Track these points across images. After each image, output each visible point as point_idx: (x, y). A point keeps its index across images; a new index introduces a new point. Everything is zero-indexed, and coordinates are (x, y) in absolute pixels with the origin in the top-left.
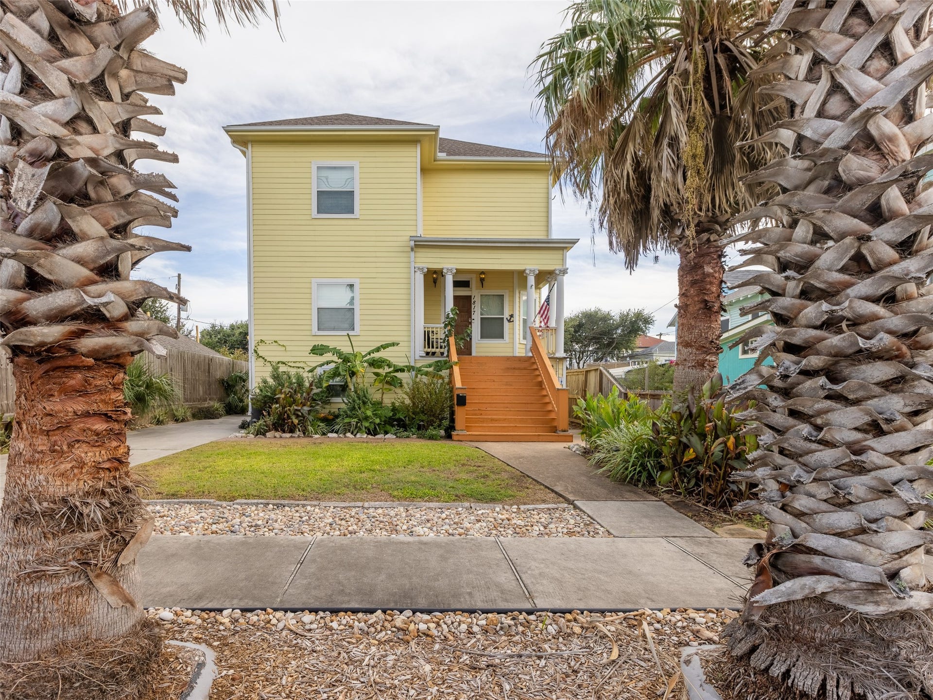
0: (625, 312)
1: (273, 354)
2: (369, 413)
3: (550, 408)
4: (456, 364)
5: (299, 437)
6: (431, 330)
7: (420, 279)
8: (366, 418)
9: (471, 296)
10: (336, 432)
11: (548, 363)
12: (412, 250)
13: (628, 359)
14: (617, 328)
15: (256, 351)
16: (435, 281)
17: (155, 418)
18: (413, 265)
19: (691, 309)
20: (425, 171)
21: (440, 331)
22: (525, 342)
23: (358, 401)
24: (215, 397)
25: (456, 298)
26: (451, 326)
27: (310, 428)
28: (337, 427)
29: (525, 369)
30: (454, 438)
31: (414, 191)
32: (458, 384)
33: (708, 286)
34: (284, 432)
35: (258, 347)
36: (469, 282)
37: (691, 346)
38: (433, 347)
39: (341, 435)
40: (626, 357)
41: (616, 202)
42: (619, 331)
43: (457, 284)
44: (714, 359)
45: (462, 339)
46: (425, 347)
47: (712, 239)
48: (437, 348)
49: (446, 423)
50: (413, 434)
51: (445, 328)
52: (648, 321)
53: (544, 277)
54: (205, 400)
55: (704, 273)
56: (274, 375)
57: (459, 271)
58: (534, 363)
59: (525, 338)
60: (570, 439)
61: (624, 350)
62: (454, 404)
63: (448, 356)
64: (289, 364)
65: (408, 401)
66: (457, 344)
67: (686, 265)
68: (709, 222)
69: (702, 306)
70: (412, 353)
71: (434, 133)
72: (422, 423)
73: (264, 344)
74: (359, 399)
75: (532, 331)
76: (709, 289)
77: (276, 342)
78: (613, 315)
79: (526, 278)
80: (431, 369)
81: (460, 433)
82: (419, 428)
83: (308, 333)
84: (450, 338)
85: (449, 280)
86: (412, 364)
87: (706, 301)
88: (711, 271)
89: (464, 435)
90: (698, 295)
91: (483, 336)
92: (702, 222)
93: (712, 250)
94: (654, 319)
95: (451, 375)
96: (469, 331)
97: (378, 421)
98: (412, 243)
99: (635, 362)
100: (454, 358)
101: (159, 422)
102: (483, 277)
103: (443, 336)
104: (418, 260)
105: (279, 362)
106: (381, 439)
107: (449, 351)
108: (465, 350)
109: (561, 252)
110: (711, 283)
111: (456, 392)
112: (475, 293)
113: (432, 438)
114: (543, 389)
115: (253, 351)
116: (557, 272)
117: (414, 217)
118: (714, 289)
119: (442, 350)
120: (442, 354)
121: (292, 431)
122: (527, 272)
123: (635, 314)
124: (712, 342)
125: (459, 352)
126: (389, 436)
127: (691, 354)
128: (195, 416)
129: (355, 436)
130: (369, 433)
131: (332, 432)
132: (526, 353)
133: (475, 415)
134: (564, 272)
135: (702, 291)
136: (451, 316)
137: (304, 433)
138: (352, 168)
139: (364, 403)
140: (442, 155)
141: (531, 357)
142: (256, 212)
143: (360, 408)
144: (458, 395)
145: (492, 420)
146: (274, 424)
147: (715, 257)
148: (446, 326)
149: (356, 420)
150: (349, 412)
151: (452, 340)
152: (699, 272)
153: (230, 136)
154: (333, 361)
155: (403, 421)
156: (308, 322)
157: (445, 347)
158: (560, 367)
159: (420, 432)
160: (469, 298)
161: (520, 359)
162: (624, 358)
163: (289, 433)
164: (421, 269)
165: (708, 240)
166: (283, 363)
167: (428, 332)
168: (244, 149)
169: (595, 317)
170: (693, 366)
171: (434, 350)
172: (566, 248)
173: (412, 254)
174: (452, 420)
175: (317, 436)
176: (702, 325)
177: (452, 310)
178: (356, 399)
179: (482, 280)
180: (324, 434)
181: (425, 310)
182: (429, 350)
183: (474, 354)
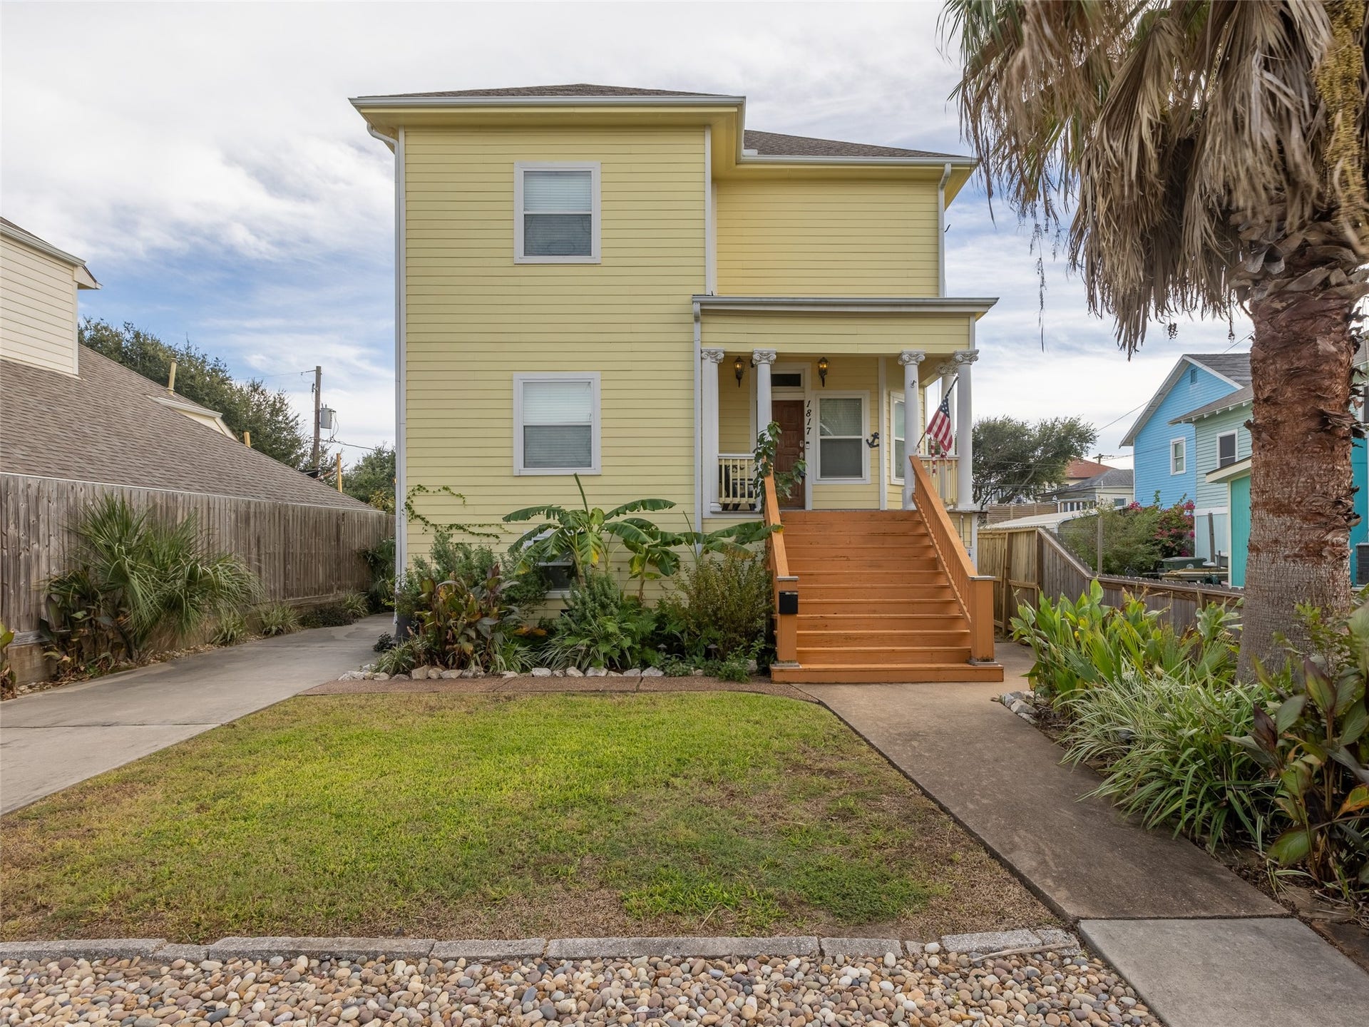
0: (1049, 423)
1: (440, 511)
2: (612, 627)
3: (954, 612)
4: (777, 529)
5: (475, 676)
6: (731, 463)
7: (711, 371)
8: (607, 637)
9: (802, 402)
10: (549, 666)
11: (948, 523)
12: (697, 319)
13: (1055, 498)
14: (1035, 449)
15: (408, 507)
16: (739, 376)
17: (221, 631)
18: (698, 346)
19: (1286, 431)
20: (719, 181)
21: (747, 465)
22: (900, 482)
23: (591, 605)
24: (349, 583)
25: (775, 404)
26: (769, 456)
27: (499, 658)
28: (549, 654)
29: (904, 534)
30: (776, 677)
31: (699, 215)
32: (783, 572)
33: (1327, 383)
34: (447, 667)
35: (413, 499)
36: (799, 376)
37: (1290, 512)
38: (735, 495)
39: (557, 673)
40: (1052, 494)
41: (1109, 209)
42: (1038, 453)
43: (779, 380)
44: (1342, 540)
45: (788, 481)
46: (721, 496)
47: (1333, 280)
48: (743, 496)
49: (759, 644)
50: (696, 668)
51: (757, 460)
52: (1086, 437)
53: (934, 366)
54: (329, 590)
55: (1316, 355)
56: (438, 552)
57: (781, 358)
58: (920, 523)
59: (900, 474)
60: (996, 676)
61: (1047, 484)
62: (774, 607)
63: (762, 512)
64: (471, 529)
65: (685, 604)
66: (779, 491)
67: (1274, 338)
68: (1325, 243)
69: (1313, 424)
70: (698, 506)
71: (735, 110)
72: (713, 646)
73: (424, 493)
74: (594, 600)
75: (916, 464)
76: (1327, 389)
77: (446, 489)
78: (1029, 427)
79: (902, 369)
80: (732, 540)
81: (786, 667)
82: (708, 654)
83: (506, 472)
84: (766, 480)
85: (764, 374)
86: (697, 529)
87: (1322, 413)
88: (1333, 349)
89: (794, 671)
90: (1303, 401)
91: (825, 472)
92: (1310, 245)
93: (1333, 304)
94: (1096, 434)
95: (769, 549)
96: (800, 467)
97: (627, 642)
98: (697, 307)
99: (1066, 503)
100: (775, 517)
101: (227, 641)
102: (824, 366)
103: (754, 475)
104: (707, 337)
105: (451, 527)
106: (633, 679)
107: (764, 502)
108: (794, 499)
109: (965, 322)
110: (1332, 375)
111: (779, 589)
112: (810, 396)
113: (731, 677)
114: (940, 573)
115: (403, 506)
116: (959, 357)
117: (699, 262)
118: (1339, 388)
119: (752, 501)
120: (753, 507)
121: (463, 663)
122: (905, 357)
123: (1065, 426)
124: (1338, 502)
125: (783, 503)
126: (648, 672)
127: (1289, 528)
128: (304, 622)
129: (584, 672)
130: (611, 666)
131: (540, 664)
132: (904, 502)
133: (815, 628)
134: (972, 357)
135: (1315, 393)
136: (768, 438)
137: (487, 668)
138: (587, 174)
139: (603, 606)
140: (749, 154)
141: (914, 512)
142: (411, 253)
143: (594, 617)
144: (782, 595)
145: (848, 639)
146: (428, 651)
147: (1339, 318)
148: (758, 457)
149: (586, 641)
150: (573, 625)
151: (770, 482)
152: (1305, 352)
153: (364, 115)
154: (549, 526)
155: (677, 639)
156: (506, 452)
157: (757, 495)
158: (967, 528)
159: (710, 663)
160: (800, 405)
161: (893, 516)
162: (1047, 497)
163: (458, 668)
164: (713, 354)
165: (1326, 284)
166: (460, 527)
167: (726, 467)
168: (392, 140)
169: (1001, 430)
170: (1296, 556)
171: (737, 500)
172: (974, 314)
173: (697, 327)
174: (771, 639)
175: (510, 674)
176: (1315, 467)
177: (770, 428)
178: (588, 599)
179: (822, 373)
180: (525, 669)
181: (721, 426)
182: (728, 500)
183: (809, 506)
